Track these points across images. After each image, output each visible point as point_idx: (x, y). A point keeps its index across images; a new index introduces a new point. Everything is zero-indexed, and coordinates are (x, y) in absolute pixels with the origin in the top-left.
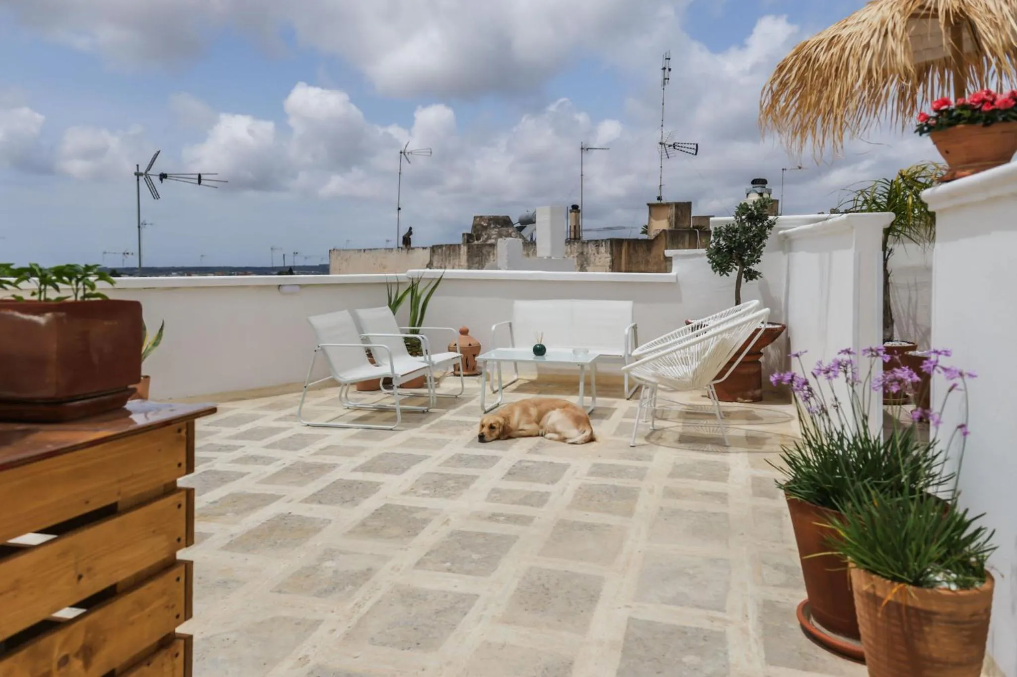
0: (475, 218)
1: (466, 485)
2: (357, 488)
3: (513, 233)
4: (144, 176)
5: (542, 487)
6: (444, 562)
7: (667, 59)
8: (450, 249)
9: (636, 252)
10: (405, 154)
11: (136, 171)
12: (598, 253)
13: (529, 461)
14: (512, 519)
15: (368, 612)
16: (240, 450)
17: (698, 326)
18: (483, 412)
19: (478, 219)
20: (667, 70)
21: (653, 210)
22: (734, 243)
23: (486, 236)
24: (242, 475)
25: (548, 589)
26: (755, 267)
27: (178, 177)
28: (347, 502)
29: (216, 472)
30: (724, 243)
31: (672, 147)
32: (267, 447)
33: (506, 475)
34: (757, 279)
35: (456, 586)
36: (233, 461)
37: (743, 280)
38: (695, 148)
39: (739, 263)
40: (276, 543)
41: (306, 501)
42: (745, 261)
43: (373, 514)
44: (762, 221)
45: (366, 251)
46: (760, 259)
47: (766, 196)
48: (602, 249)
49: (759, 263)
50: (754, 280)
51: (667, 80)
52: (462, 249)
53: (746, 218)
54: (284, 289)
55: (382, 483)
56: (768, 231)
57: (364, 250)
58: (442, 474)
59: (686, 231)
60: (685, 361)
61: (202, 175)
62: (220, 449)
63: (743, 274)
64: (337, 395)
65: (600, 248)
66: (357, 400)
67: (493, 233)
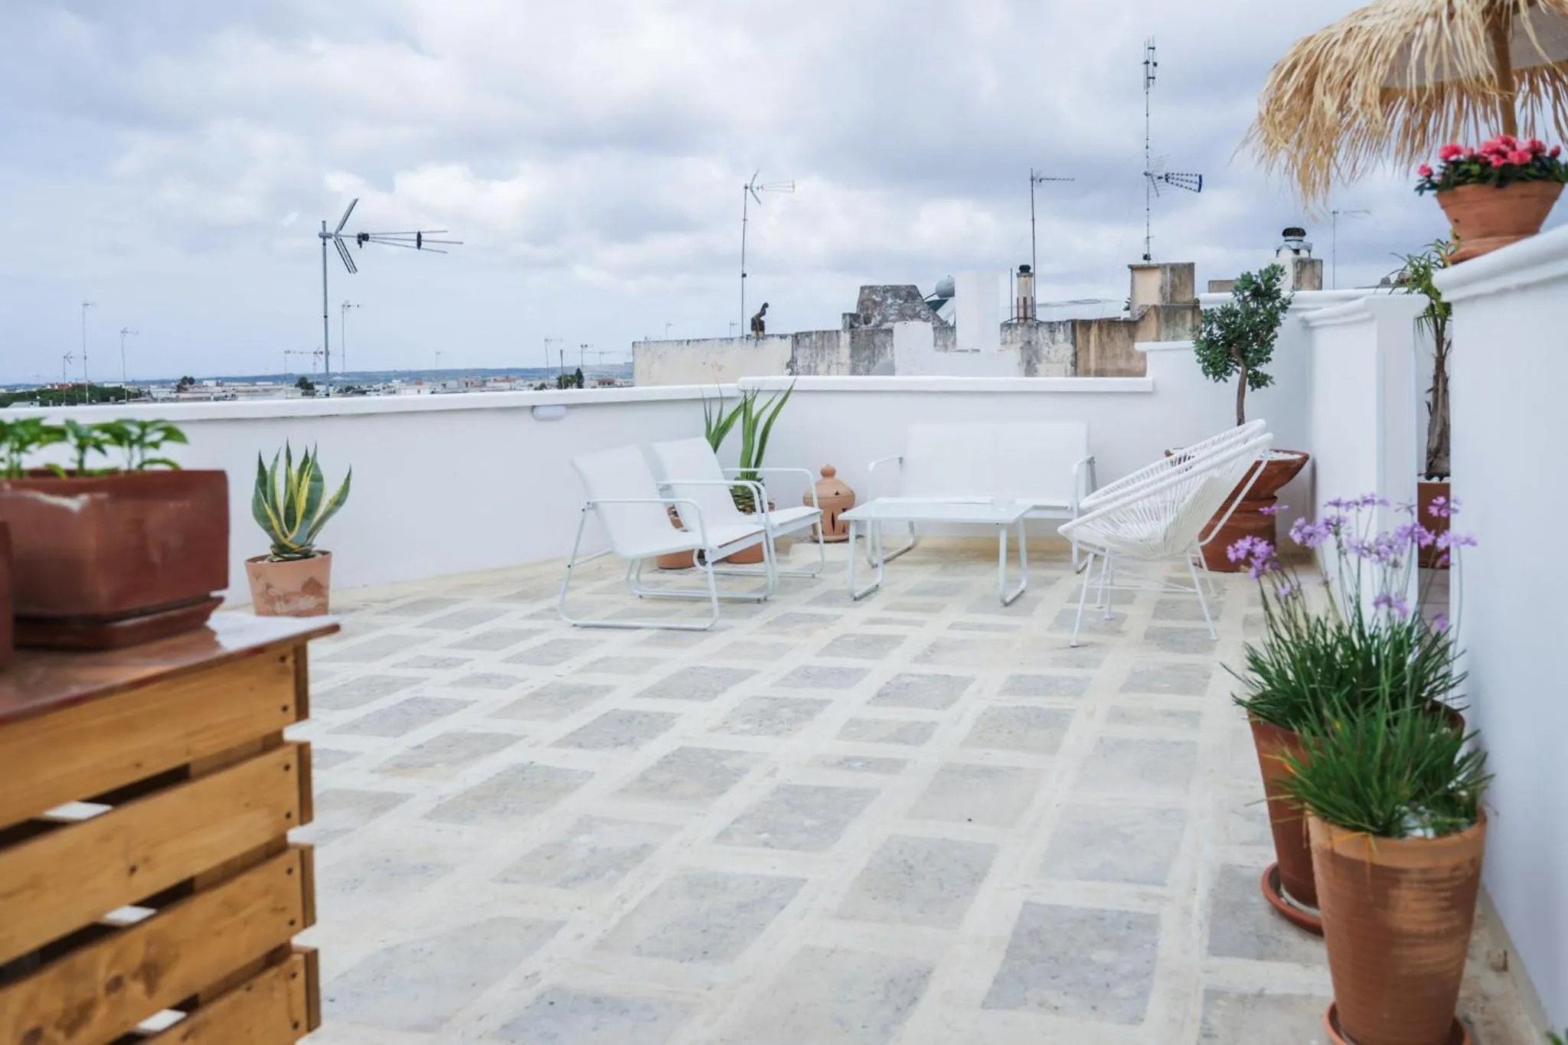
0: (863, 289)
1: (810, 714)
2: (640, 723)
3: (923, 313)
4: (334, 238)
5: (925, 715)
6: (759, 833)
7: (1150, 48)
8: (823, 338)
9: (1112, 339)
10: (752, 191)
11: (321, 230)
12: (1053, 343)
13: (912, 675)
14: (871, 765)
15: (636, 910)
16: (467, 665)
17: (1180, 459)
18: (853, 598)
19: (867, 291)
20: (1151, 64)
21: (1138, 275)
22: (1233, 332)
23: (879, 318)
24: (464, 705)
25: (911, 867)
26: (1263, 369)
27: (384, 238)
28: (622, 744)
29: (426, 701)
30: (1220, 333)
31: (1163, 180)
32: (508, 660)
33: (873, 698)
34: (1267, 386)
35: (773, 868)
36: (454, 684)
37: (1248, 388)
38: (1198, 181)
39: (1241, 363)
40: (506, 808)
41: (560, 743)
42: (1249, 359)
43: (659, 762)
44: (1273, 299)
45: (690, 344)
46: (1270, 356)
47: (1304, 254)
48: (1060, 336)
49: (1269, 362)
50: (1263, 387)
51: (1151, 80)
52: (842, 338)
53: (1250, 295)
54: (539, 412)
55: (680, 715)
56: (1281, 315)
57: (688, 341)
58: (775, 699)
59: (1185, 308)
60: (1155, 515)
61: (423, 235)
62: (435, 664)
63: (1248, 379)
64: (623, 577)
65: (1057, 333)
66: (658, 583)
67: (892, 311)
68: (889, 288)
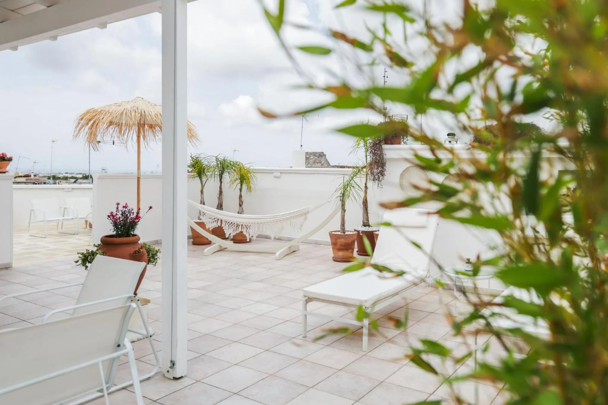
67: (311, 161)
68: (312, 153)
